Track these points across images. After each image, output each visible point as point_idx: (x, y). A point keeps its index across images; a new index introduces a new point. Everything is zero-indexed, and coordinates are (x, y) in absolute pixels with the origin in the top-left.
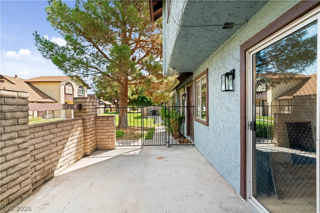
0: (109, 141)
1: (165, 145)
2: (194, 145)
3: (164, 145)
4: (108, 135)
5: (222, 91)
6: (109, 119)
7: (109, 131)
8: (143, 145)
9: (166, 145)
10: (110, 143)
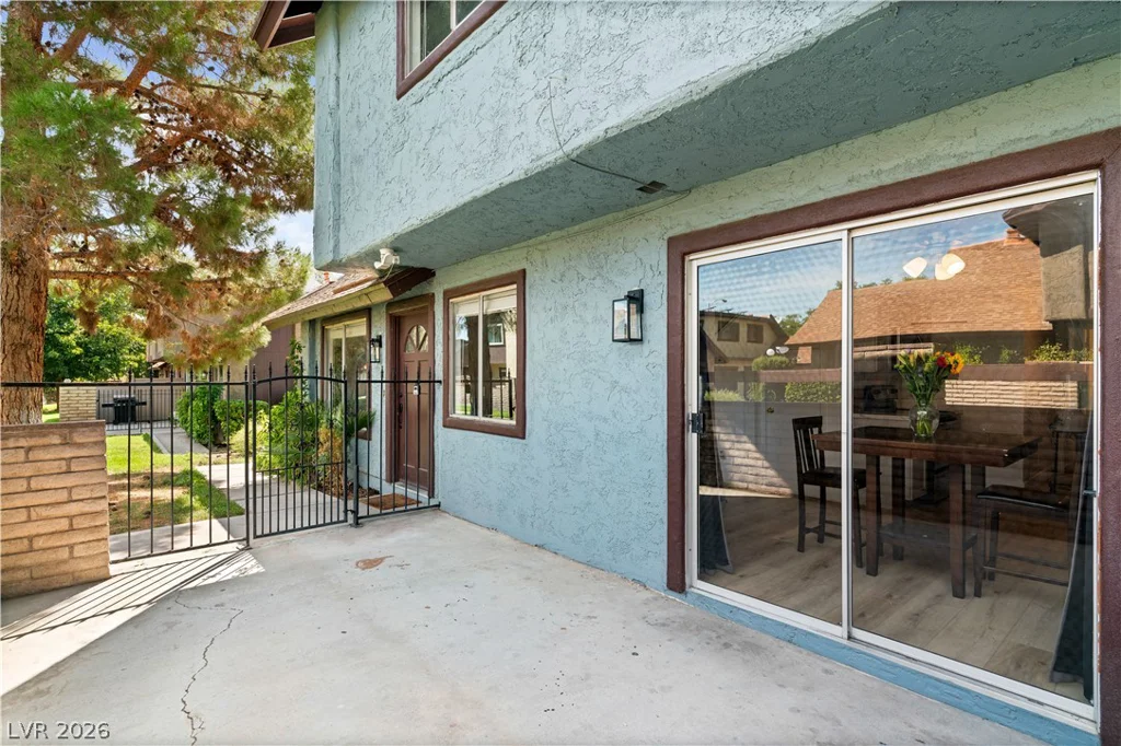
0: (71, 547)
1: (342, 522)
2: (439, 506)
3: (339, 522)
4: (71, 518)
5: (614, 341)
6: (78, 439)
7: (74, 498)
8: (251, 536)
9: (346, 521)
10: (79, 551)
